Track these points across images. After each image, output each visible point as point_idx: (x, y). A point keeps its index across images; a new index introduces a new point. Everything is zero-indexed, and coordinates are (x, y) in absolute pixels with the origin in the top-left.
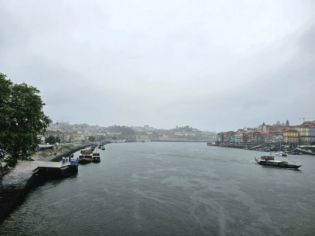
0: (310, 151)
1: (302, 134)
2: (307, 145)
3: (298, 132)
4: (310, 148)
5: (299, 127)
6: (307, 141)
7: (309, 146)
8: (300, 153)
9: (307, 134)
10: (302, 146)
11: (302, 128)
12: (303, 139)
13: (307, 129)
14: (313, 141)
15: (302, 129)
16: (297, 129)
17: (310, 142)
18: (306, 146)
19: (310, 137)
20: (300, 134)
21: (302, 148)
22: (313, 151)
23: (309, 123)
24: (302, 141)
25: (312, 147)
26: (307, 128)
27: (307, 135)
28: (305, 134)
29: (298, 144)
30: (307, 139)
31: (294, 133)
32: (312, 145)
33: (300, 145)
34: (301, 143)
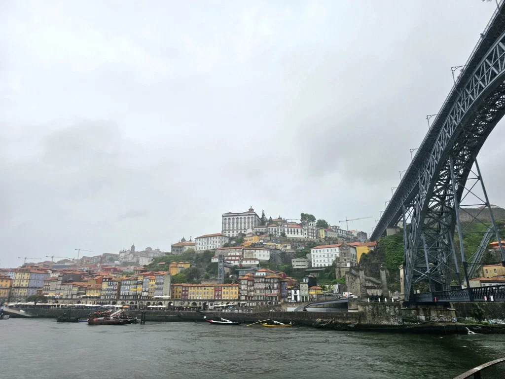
0: (22, 312)
1: (16, 283)
2: (20, 301)
3: (11, 279)
4: (23, 307)
5: (15, 271)
6: (23, 295)
7: (23, 304)
8: (5, 316)
9: (25, 284)
10: (11, 304)
11: (18, 274)
12: (16, 291)
13: (26, 276)
14: (30, 295)
15: (18, 276)
16: (11, 275)
17: (26, 296)
18: (19, 303)
19: (28, 288)
20: (14, 283)
21: (11, 307)
22: (26, 311)
23: (32, 265)
24: (14, 295)
25: (27, 305)
26: (26, 274)
27: (24, 286)
28: (22, 283)
29: (6, 300)
30: (23, 292)
31: (5, 281)
32: (29, 301)
33: (9, 301)
34: (11, 298)
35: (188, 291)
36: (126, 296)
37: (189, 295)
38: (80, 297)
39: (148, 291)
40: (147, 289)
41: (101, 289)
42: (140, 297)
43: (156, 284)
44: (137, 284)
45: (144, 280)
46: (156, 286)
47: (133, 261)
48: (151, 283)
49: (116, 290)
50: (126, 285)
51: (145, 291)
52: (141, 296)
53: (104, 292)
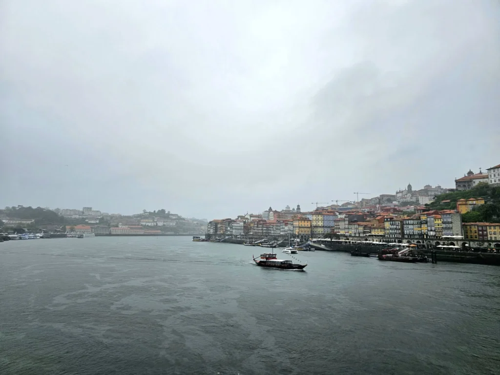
0: (323, 246)
1: (314, 224)
2: (319, 238)
3: (310, 220)
4: (323, 242)
5: (311, 213)
6: (320, 232)
7: (322, 240)
8: (312, 249)
9: (320, 224)
10: (314, 240)
11: (314, 216)
12: (315, 230)
13: (320, 217)
14: (326, 232)
15: (314, 217)
16: (309, 217)
17: (324, 234)
18: (319, 239)
19: (323, 227)
20: (313, 223)
21: (314, 242)
22: (326, 245)
23: (323, 209)
24: (315, 233)
25: (325, 241)
26: (320, 216)
27: (320, 225)
28: (318, 223)
29: (310, 236)
30: (320, 230)
31: (306, 222)
32: (326, 238)
33: (312, 238)
34: (313, 235)
35: (486, 230)
36: (411, 235)
37: (489, 236)
38: (366, 235)
39: (435, 231)
40: (433, 228)
41: (384, 228)
42: (427, 237)
43: (443, 223)
44: (421, 223)
45: (428, 219)
46: (444, 226)
47: (411, 200)
48: (437, 222)
49: (399, 229)
50: (409, 224)
51: (431, 230)
52: (427, 235)
53: (388, 231)
